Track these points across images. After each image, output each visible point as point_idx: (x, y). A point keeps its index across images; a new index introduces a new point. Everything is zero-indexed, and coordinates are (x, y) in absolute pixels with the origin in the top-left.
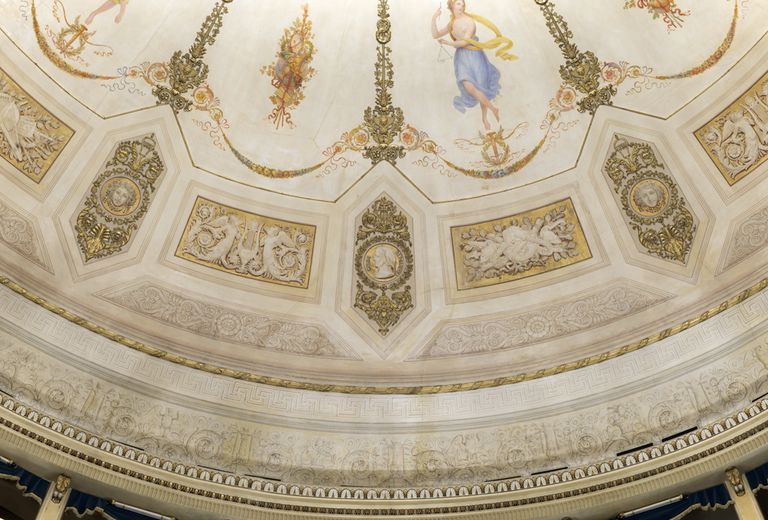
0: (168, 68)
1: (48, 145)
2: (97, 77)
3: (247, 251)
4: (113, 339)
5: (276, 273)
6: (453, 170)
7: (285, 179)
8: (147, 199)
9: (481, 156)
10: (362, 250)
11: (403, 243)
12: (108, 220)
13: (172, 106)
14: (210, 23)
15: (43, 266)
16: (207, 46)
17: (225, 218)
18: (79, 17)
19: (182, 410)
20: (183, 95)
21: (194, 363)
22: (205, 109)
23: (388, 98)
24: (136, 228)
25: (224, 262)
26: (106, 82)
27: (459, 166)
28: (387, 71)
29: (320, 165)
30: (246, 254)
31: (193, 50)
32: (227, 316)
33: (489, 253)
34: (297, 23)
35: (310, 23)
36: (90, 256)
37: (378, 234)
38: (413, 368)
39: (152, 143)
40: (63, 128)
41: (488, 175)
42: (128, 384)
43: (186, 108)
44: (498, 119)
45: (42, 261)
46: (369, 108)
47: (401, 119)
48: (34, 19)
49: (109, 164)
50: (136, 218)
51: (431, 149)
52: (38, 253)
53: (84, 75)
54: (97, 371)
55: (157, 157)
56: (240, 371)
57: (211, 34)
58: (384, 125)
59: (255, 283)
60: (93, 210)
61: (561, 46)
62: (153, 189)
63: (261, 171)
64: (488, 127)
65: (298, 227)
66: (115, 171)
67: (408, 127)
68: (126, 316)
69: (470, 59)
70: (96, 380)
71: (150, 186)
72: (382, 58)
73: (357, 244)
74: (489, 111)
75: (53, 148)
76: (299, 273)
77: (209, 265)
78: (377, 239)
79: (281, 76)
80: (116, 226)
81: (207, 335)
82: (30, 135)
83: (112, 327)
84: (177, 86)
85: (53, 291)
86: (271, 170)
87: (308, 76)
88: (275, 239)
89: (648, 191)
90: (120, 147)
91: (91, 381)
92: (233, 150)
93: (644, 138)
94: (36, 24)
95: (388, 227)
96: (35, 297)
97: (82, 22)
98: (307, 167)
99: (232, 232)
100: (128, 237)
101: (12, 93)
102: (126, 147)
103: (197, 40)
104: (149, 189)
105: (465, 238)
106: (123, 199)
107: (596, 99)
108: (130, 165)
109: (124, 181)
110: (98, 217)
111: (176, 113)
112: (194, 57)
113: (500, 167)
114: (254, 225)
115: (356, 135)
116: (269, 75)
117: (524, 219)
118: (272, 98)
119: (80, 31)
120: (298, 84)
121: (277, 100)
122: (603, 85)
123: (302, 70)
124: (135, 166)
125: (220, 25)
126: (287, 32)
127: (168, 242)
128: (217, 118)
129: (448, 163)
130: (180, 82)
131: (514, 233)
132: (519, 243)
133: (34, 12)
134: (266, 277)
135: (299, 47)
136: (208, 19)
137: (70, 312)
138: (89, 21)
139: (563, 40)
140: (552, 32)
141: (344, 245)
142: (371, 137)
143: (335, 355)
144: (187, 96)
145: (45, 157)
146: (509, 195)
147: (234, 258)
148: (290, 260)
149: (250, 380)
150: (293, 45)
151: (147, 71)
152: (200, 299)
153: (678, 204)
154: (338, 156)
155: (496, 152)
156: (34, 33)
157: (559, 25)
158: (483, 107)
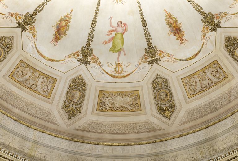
1: (135, 99)
2: (132, 72)
4: (193, 133)
5: (217, 80)
8: (170, 91)
12: (165, 104)
15: (160, 130)
18: (115, 62)
19: (226, 135)
21: (218, 121)
23: (204, 12)
24: (174, 100)
26: (135, 71)
31: (148, 45)
36: (169, 117)
39: (159, 76)
40: (135, 92)
42: (206, 141)
43: (159, 60)
45: (159, 129)
46: (202, 19)
48: (106, 72)
49: (153, 91)
50: (172, 98)
52: (156, 128)
53: (129, 75)
54: (196, 144)
56: (231, 113)
59: (215, 87)
60: (160, 105)
62: (169, 87)
66: (156, 91)
68: (191, 124)
70: (198, 147)
71: (168, 87)
72: (194, 4)
75: (137, 99)
76: (223, 75)
80: (169, 104)
82: (129, 101)
83: (190, 130)
85: (168, 134)
90: (152, 84)
91: (197, 148)
92: (179, 60)
94: (107, 73)
96: (165, 139)
97: (117, 63)
98: (201, 48)
100: (174, 104)
101: (116, 94)
102: (153, 83)
104: (168, 88)
106: (164, 96)
108: (159, 86)
109: (161, 92)
110: (162, 106)
112: (150, 46)
119: (119, 65)
123: (178, 26)
124: (160, 85)
126: (166, 20)
127: (184, 96)
129: (233, 14)
133: (104, 71)
137: (177, 136)
138: (119, 61)
145: (137, 103)
150: (170, 22)
151: (142, 60)
156: (109, 75)
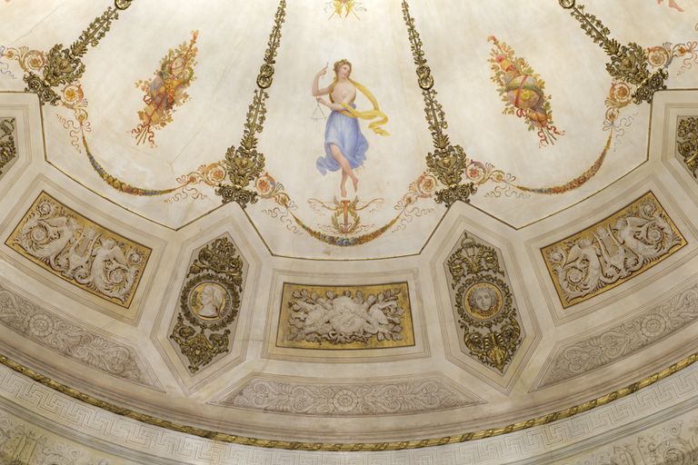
0: (46, 58)
3: (78, 257)
6: (299, 227)
7: (132, 196)
9: (331, 221)
10: (192, 284)
11: (233, 287)
13: (40, 96)
14: (97, 25)
16: (89, 46)
17: (64, 219)
20: (53, 88)
22: (71, 107)
25: (52, 262)
27: (307, 226)
28: (259, 115)
29: (170, 191)
30: (76, 260)
32: (41, 316)
33: (315, 316)
34: (183, 47)
35: (196, 50)
37: (211, 272)
38: (212, 412)
41: (332, 241)
44: (356, 189)
47: (261, 165)
51: (284, 202)
55: (11, 142)
57: (96, 36)
58: (243, 167)
61: (433, 134)
63: (112, 182)
64: (344, 194)
65: (134, 246)
67: (267, 175)
69: (343, 124)
73: (188, 276)
74: (349, 179)
77: (37, 261)
78: (209, 277)
79: (155, 94)
81: (17, 330)
84: (49, 78)
86: (122, 184)
87: (181, 101)
88: (109, 252)
89: (484, 294)
93: (493, 242)
95: (223, 267)
99: (67, 234)
103: (81, 38)
105: (296, 296)
107: (455, 193)
111: (42, 104)
113: (346, 236)
114: (91, 233)
115: (214, 170)
116: (143, 90)
117: (358, 292)
118: (141, 114)
120: (169, 106)
121: (145, 117)
122: (465, 181)
125: (107, 29)
128: (81, 119)
130: (54, 75)
131: (345, 303)
132: (347, 315)
134: (90, 288)
135: (180, 70)
136: (97, 20)
139: (437, 128)
140: (428, 118)
141: (174, 275)
142: (228, 176)
143: (140, 381)
144: (57, 90)
146: (349, 266)
147: (63, 261)
148: (118, 276)
149: (49, 385)
152: (19, 292)
153: (510, 314)
154: (191, 186)
155: (346, 220)
157: (437, 113)
158: (345, 174)
